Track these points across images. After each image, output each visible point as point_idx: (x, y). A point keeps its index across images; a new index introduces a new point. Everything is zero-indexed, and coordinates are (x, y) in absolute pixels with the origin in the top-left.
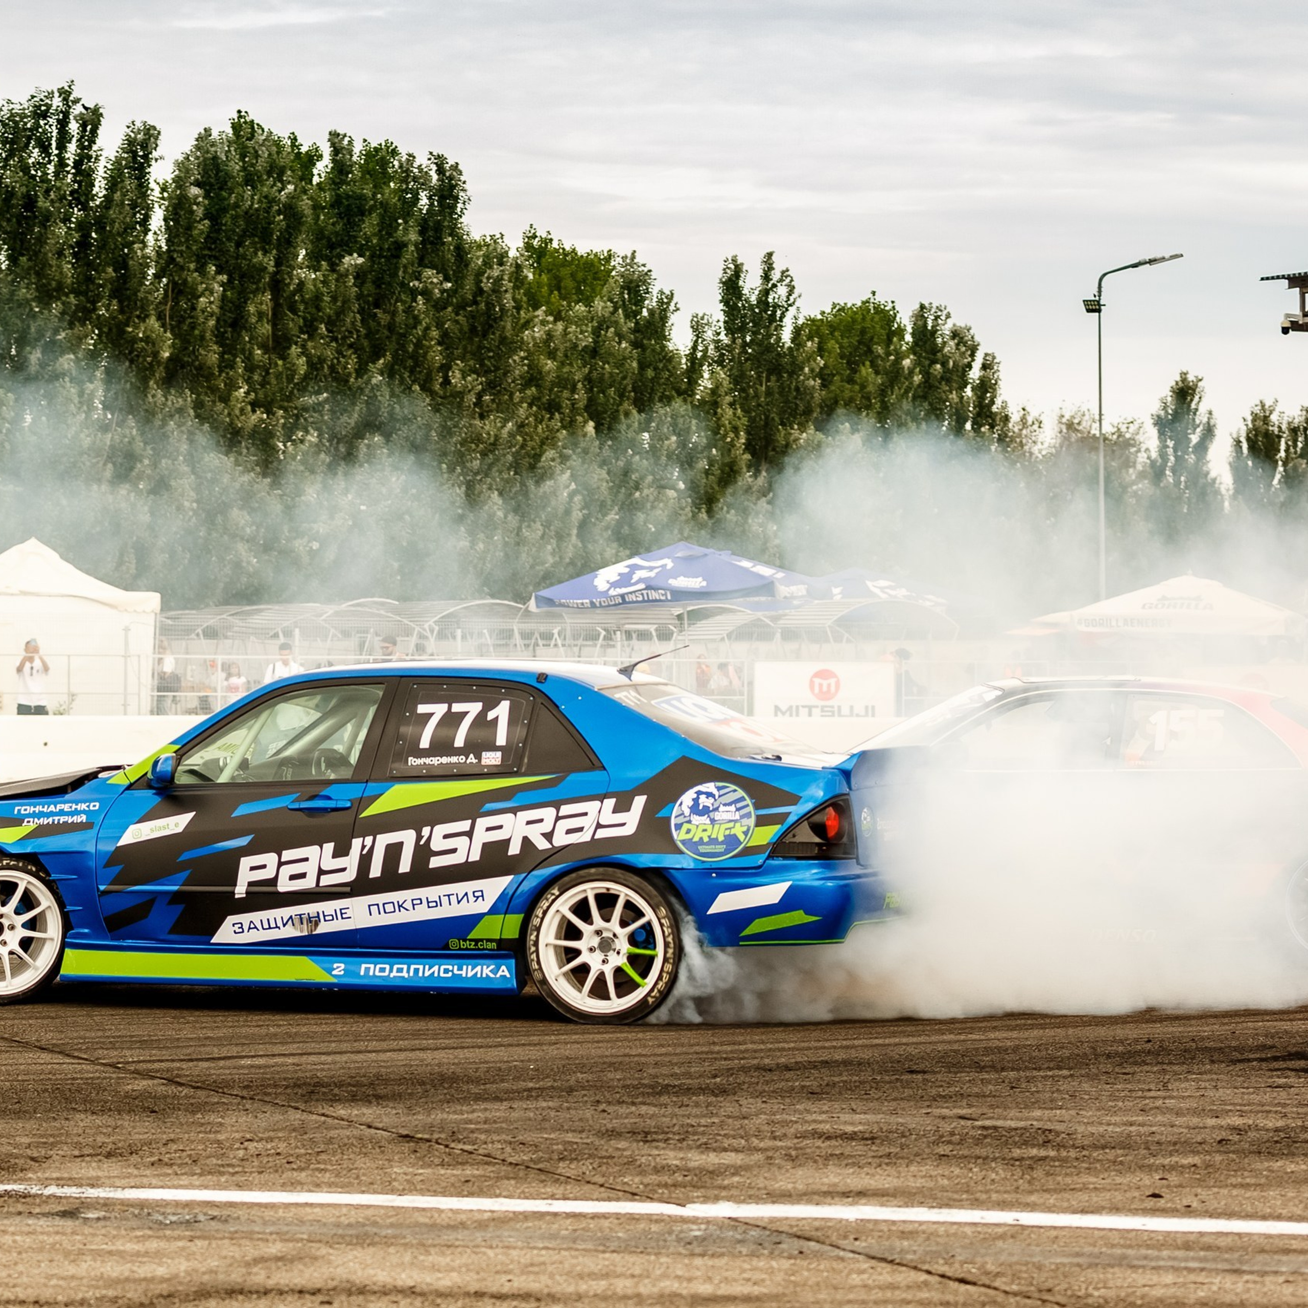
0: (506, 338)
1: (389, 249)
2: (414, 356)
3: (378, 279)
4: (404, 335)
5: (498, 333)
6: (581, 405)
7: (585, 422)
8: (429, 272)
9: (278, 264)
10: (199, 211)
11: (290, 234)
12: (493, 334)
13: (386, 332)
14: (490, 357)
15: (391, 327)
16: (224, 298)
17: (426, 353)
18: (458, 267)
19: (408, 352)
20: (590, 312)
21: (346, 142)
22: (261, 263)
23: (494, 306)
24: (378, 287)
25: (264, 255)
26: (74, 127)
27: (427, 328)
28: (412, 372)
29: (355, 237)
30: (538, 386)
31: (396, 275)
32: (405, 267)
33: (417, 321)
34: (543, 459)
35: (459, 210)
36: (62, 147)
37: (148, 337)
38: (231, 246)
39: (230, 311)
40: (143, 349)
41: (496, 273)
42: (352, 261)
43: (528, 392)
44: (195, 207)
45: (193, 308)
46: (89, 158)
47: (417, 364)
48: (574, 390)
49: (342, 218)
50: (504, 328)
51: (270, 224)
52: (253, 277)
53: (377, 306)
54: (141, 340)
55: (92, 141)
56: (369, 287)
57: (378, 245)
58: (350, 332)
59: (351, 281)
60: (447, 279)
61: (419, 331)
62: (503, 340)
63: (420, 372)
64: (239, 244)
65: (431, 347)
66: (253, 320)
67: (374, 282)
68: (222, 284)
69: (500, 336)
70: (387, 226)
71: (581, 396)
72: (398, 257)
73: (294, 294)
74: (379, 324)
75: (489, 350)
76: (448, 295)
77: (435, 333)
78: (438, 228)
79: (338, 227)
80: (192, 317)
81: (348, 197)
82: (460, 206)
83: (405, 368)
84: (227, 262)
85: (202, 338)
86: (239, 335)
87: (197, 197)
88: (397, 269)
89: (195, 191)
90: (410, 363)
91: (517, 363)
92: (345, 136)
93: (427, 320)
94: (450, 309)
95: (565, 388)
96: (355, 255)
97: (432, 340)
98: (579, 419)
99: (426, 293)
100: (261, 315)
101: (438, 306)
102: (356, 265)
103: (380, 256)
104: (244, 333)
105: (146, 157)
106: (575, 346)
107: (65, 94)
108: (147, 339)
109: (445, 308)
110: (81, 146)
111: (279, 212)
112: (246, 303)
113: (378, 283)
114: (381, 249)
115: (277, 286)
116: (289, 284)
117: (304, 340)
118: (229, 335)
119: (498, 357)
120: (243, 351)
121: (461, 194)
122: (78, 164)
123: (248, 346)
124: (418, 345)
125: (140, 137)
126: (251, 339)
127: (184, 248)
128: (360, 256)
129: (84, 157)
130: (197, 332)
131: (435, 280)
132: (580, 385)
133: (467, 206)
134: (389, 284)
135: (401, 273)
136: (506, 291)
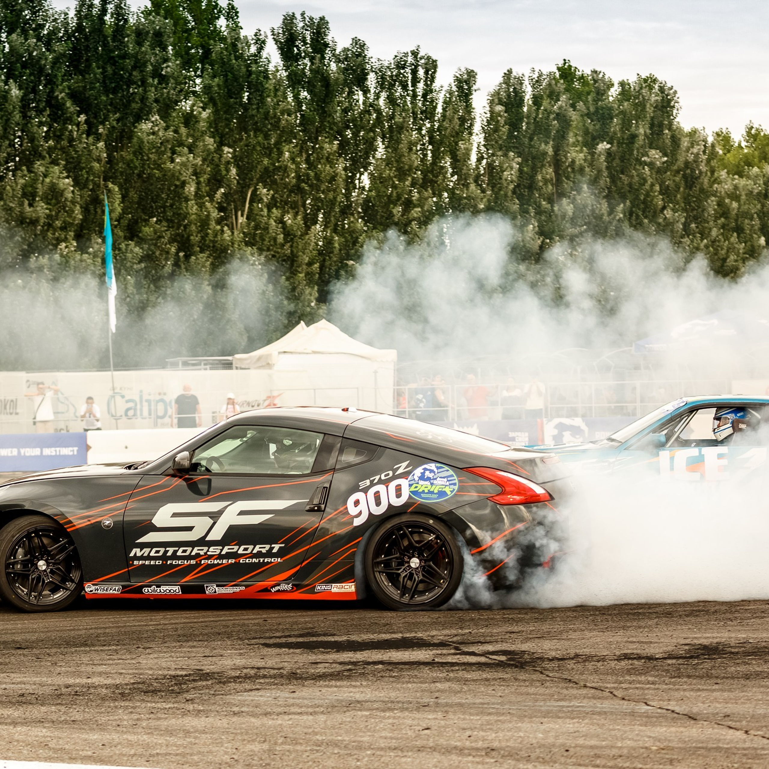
0: (704, 189)
1: (627, 139)
2: (644, 202)
3: (622, 157)
4: (637, 190)
5: (698, 186)
6: (756, 228)
7: (760, 237)
8: (653, 152)
9: (557, 150)
10: (502, 121)
11: (564, 132)
12: (696, 187)
13: (628, 188)
14: (694, 201)
15: (630, 185)
16: (520, 170)
17: (652, 200)
18: (674, 148)
19: (640, 200)
20: (762, 172)
21: (601, 76)
22: (544, 150)
23: (695, 170)
24: (622, 161)
25: (546, 145)
26: (421, 72)
27: (652, 185)
28: (644, 212)
29: (607, 132)
30: (726, 218)
31: (631, 154)
32: (638, 149)
33: (645, 180)
34: (728, 261)
35: (674, 114)
36: (414, 85)
37: (469, 196)
38: (526, 141)
39: (527, 179)
40: (466, 204)
41: (695, 151)
42: (603, 146)
43: (719, 222)
44: (499, 118)
45: (501, 179)
46: (431, 91)
47: (646, 207)
48: (752, 219)
49: (599, 121)
50: (703, 183)
51: (549, 126)
52: (539, 158)
53: (622, 173)
54: (465, 198)
55: (432, 81)
56: (616, 162)
57: (621, 136)
58: (604, 189)
59: (603, 158)
60: (665, 155)
61: (647, 187)
62: (702, 190)
63: (649, 212)
64: (531, 139)
65: (655, 196)
66: (541, 184)
67: (620, 159)
68: (518, 163)
69: (700, 188)
70: (626, 124)
71: (756, 222)
72: (633, 143)
73: (567, 168)
74: (623, 184)
75: (694, 197)
76: (668, 165)
77: (657, 188)
78: (661, 125)
79: (597, 127)
80: (499, 184)
81: (603, 108)
82: (675, 111)
83: (639, 209)
84: (524, 150)
85: (506, 195)
86: (533, 193)
87: (500, 111)
88: (633, 150)
89: (499, 108)
90: (642, 206)
91: (711, 204)
92: (600, 72)
93: (652, 180)
94: (669, 173)
95: (746, 218)
96: (605, 143)
97: (655, 192)
98: (755, 236)
99: (651, 165)
100: (546, 181)
101: (660, 171)
102: (606, 149)
103: (623, 143)
104: (535, 192)
105: (469, 88)
106: (752, 192)
107: (415, 54)
108: (468, 198)
109: (666, 173)
110: (426, 85)
111: (554, 119)
112: (536, 174)
113: (622, 159)
114: (623, 139)
115: (557, 163)
116: (565, 162)
117: (574, 195)
118: (526, 194)
119: (699, 201)
120: (535, 203)
121: (676, 104)
122: (424, 96)
123: (538, 199)
124: (647, 195)
125: (465, 77)
126: (540, 195)
127: (493, 143)
128: (608, 143)
129: (428, 91)
130: (502, 192)
131: (657, 156)
132: (755, 216)
133: (679, 112)
134: (629, 160)
135: (635, 152)
136: (702, 162)
